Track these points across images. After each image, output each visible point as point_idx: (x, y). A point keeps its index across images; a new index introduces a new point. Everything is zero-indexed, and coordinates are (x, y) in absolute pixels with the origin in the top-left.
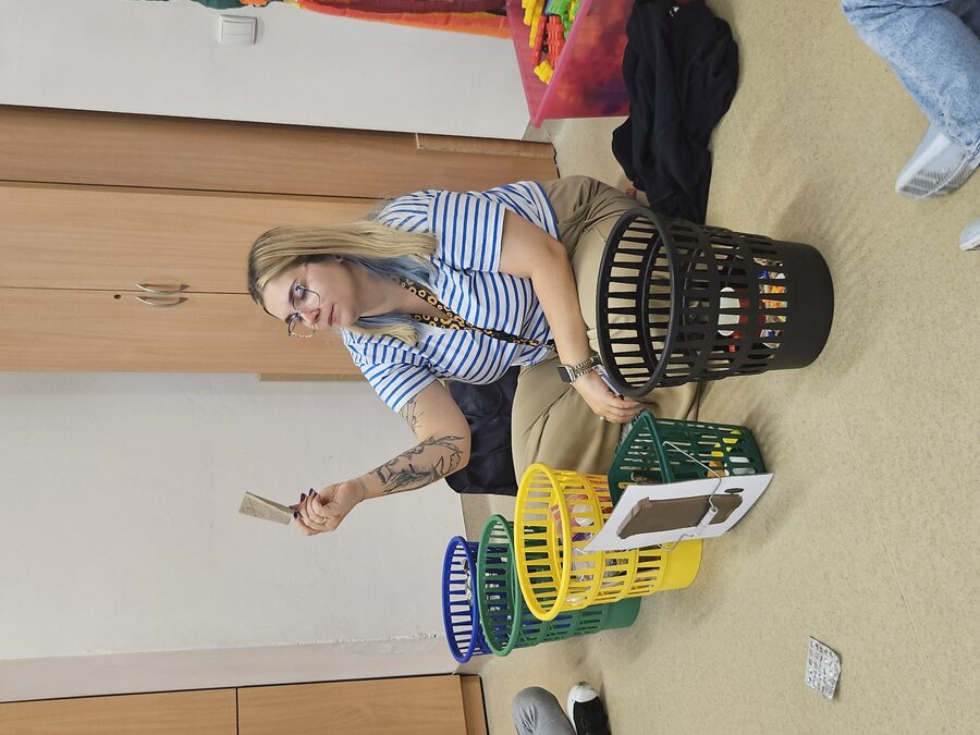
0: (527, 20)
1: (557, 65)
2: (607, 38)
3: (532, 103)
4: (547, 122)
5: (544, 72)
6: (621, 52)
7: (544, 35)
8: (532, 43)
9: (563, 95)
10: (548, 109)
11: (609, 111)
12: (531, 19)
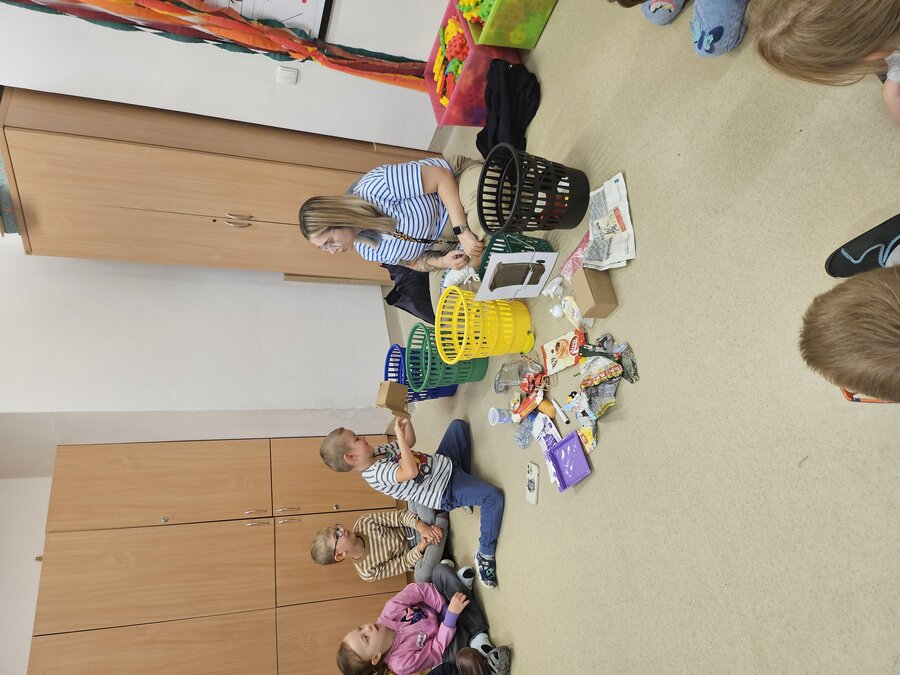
0: (435, 79)
1: (452, 97)
2: (477, 82)
3: (438, 118)
4: (445, 126)
5: (444, 101)
6: (483, 90)
7: (445, 84)
8: (438, 90)
9: (454, 112)
10: (446, 120)
11: (475, 124)
12: (438, 78)
